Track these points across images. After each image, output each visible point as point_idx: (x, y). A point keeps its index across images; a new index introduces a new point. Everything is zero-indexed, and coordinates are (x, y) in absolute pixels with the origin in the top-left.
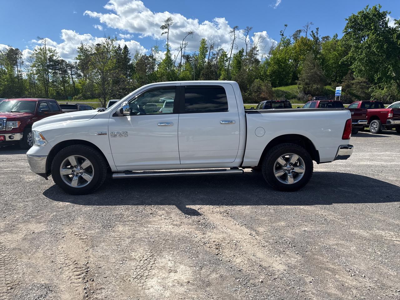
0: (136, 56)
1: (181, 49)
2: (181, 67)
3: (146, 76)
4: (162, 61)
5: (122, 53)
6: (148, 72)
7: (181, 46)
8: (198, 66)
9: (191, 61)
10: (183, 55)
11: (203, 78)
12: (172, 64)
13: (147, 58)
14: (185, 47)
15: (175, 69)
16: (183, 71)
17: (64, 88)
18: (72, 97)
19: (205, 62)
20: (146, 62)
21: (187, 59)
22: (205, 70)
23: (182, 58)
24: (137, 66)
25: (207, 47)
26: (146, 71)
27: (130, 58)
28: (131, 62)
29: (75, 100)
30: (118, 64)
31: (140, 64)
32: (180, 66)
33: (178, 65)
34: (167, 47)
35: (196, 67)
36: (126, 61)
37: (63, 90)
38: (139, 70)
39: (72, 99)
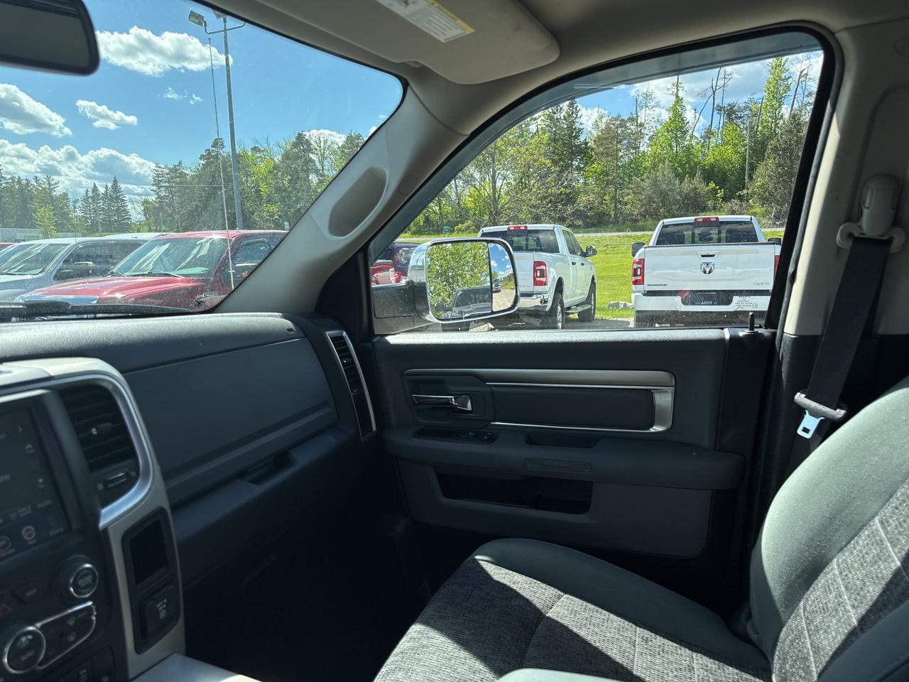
0: (596, 121)
1: (714, 92)
2: (710, 138)
3: (619, 167)
4: (659, 127)
5: (562, 118)
6: (622, 157)
7: (714, 85)
8: (760, 128)
9: (741, 117)
10: (718, 106)
11: (775, 158)
12: (685, 133)
13: (623, 124)
14: (723, 87)
15: (694, 144)
16: (717, 146)
17: (440, 209)
18: (453, 227)
19: (782, 117)
20: (619, 132)
21: (729, 115)
22: (782, 137)
23: (716, 112)
24: (598, 146)
25: (789, 78)
26: (617, 155)
27: (581, 127)
28: (582, 139)
29: (458, 233)
30: (553, 144)
31: (605, 138)
32: (709, 133)
33: (703, 134)
34: (675, 91)
35: (753, 135)
36: (570, 137)
37: (436, 213)
38: (602, 154)
39: (454, 231)
